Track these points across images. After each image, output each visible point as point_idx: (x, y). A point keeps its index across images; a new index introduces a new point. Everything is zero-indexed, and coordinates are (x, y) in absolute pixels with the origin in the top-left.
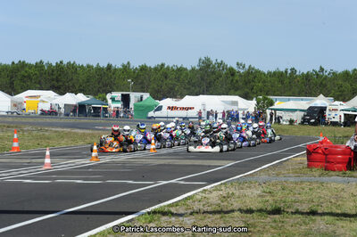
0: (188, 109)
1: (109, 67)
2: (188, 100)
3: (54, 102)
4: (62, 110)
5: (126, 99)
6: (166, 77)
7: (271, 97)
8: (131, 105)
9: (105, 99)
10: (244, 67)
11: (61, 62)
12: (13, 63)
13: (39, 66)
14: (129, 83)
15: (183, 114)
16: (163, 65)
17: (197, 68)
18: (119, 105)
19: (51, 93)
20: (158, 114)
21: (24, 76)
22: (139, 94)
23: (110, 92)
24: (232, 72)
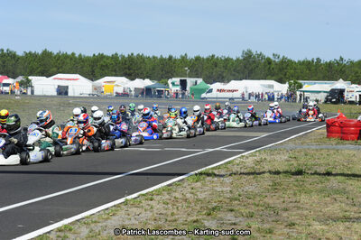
0: (233, 91)
1: (170, 58)
2: (233, 84)
3: (126, 86)
4: (133, 93)
5: (183, 84)
6: (216, 66)
7: (300, 81)
8: (188, 88)
9: (166, 84)
10: (279, 57)
11: (132, 54)
12: (94, 55)
13: (115, 57)
14: (186, 70)
15: (230, 95)
16: (213, 56)
17: (241, 58)
18: (178, 88)
19: (124, 79)
20: (209, 95)
21: (102, 66)
22: (194, 80)
23: (171, 78)
24: (269, 61)
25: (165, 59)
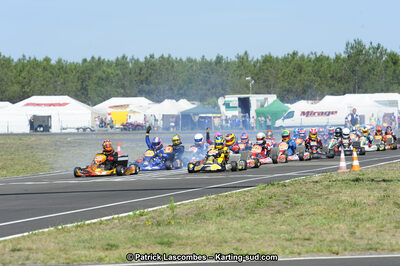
0: (329, 113)
1: (219, 60)
2: (329, 102)
3: (149, 113)
4: (160, 123)
5: (245, 105)
6: (300, 72)
8: (253, 113)
9: (216, 105)
12: (85, 60)
13: (121, 63)
14: (249, 82)
16: (295, 54)
17: (344, 56)
18: (236, 113)
19: (142, 101)
20: (288, 122)
21: (101, 79)
22: (261, 97)
23: (223, 95)
24: (394, 59)
25: (210, 63)
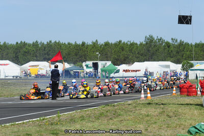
0: (136, 71)
1: (83, 44)
2: (137, 65)
6: (123, 50)
8: (99, 70)
9: (81, 66)
10: (176, 41)
11: (50, 42)
12: (17, 43)
13: (35, 44)
14: (98, 55)
15: (133, 74)
16: (120, 41)
17: (144, 43)
18: (91, 70)
19: (46, 63)
20: (117, 75)
22: (104, 62)
23: (85, 61)
24: (168, 45)
25: (79, 45)
